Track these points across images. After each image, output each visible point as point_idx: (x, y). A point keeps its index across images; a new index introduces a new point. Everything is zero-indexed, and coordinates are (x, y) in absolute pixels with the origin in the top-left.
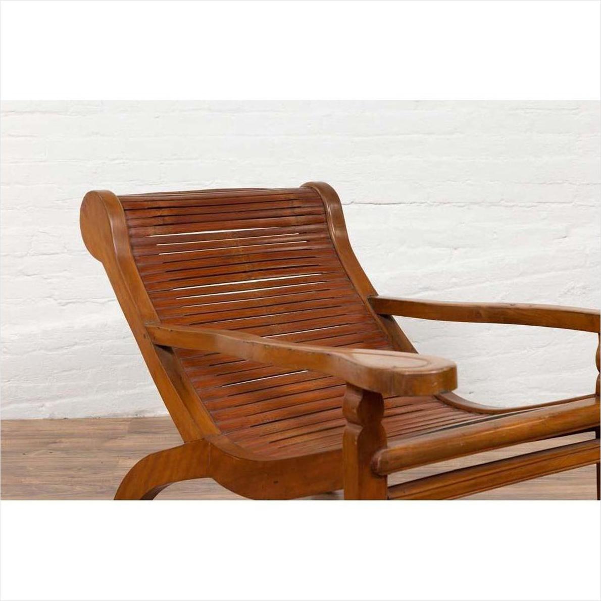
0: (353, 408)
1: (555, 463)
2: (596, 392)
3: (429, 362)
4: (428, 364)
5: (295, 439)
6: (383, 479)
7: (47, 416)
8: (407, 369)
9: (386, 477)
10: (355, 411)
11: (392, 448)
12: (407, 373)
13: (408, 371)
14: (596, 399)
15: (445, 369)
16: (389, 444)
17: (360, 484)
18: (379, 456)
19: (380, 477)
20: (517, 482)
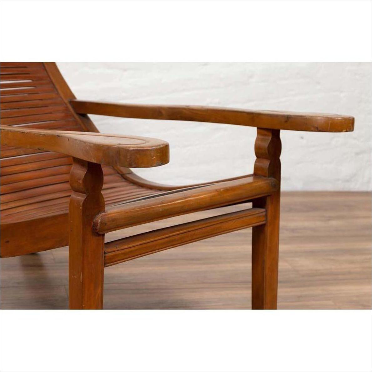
0: (79, 180)
1: (225, 225)
2: (254, 172)
3: (147, 141)
4: (146, 143)
5: (18, 208)
6: (101, 237)
8: (131, 145)
9: (103, 235)
10: (81, 182)
11: (109, 212)
12: (132, 149)
13: (132, 147)
14: (254, 178)
15: (162, 146)
16: (106, 208)
17: (84, 241)
18: (99, 219)
19: (99, 235)
20: (199, 240)
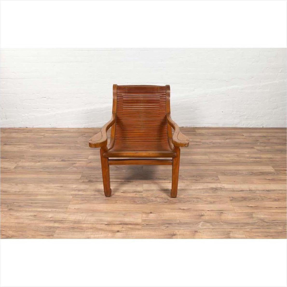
7: (84, 127)
9: (108, 158)
